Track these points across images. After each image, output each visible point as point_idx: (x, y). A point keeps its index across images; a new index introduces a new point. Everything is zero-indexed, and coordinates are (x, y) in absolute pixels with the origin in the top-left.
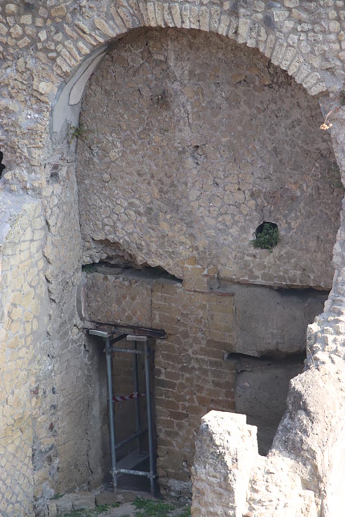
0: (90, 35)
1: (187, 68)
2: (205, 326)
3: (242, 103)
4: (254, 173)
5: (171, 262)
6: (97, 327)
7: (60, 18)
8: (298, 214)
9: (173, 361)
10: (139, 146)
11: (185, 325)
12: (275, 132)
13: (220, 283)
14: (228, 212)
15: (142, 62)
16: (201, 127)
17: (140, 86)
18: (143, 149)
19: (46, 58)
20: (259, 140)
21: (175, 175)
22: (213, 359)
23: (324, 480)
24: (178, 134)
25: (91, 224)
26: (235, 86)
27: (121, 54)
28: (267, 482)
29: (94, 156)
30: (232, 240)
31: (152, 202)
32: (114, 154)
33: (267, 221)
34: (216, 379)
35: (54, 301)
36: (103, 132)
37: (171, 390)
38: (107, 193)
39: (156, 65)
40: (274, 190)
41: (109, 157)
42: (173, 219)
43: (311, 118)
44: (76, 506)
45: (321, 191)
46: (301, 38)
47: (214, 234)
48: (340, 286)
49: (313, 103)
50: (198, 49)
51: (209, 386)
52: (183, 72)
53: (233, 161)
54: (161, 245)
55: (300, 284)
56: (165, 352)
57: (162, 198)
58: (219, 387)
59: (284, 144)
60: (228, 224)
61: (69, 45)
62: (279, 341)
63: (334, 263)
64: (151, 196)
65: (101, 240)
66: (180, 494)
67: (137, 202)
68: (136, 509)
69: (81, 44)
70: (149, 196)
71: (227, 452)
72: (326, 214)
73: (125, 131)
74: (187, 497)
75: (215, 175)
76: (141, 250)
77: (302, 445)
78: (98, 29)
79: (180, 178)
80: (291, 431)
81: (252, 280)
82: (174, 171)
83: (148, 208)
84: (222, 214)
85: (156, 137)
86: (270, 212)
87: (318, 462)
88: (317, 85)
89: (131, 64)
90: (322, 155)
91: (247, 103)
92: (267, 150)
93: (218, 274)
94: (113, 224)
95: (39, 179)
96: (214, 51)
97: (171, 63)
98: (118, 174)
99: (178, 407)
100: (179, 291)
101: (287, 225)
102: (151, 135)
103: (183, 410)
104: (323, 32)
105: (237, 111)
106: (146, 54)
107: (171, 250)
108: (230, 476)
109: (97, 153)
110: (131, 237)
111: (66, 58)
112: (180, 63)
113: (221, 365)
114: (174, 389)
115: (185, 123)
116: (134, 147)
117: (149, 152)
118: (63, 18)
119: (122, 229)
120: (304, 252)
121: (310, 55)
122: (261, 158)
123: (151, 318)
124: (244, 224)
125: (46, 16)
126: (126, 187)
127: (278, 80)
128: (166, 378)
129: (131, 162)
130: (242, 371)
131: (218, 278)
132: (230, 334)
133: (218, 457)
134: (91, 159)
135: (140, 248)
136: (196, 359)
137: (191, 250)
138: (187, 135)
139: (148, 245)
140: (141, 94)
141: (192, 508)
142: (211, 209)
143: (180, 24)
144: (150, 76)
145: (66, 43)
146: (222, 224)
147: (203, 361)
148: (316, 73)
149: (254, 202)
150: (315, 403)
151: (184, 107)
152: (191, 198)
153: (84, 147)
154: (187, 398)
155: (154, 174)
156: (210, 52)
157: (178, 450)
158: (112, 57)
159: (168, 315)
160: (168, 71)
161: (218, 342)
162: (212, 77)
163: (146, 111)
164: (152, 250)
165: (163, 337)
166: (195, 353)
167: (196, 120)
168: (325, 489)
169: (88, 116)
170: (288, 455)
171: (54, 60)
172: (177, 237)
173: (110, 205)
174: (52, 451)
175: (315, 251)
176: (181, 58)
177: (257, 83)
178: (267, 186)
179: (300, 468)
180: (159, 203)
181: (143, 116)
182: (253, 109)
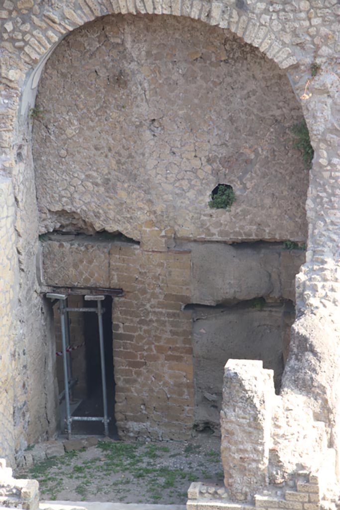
0: (60, 24)
1: (144, 49)
2: (162, 282)
3: (198, 78)
4: (211, 141)
5: (129, 227)
6: (54, 291)
7: (26, 10)
8: (254, 175)
9: (131, 316)
10: (97, 123)
11: (143, 283)
12: (231, 102)
13: (176, 243)
14: (185, 178)
15: (98, 46)
16: (158, 102)
17: (97, 68)
18: (101, 125)
19: (12, 47)
20: (215, 111)
21: (132, 147)
22: (171, 311)
23: (334, 411)
24: (135, 109)
25: (48, 197)
26: (192, 63)
27: (77, 39)
28: (287, 418)
29: (50, 134)
30: (188, 202)
31: (109, 173)
32: (71, 131)
33: (222, 183)
34: (174, 329)
35: (23, 270)
36: (60, 112)
37: (129, 342)
38: (64, 168)
39: (113, 48)
40: (230, 155)
41: (66, 134)
42: (131, 187)
43: (266, 88)
44: (49, 454)
45: (276, 153)
46: (273, 18)
47: (171, 198)
48: (318, 238)
49: (269, 74)
50: (155, 31)
51: (168, 335)
52: (140, 53)
53: (189, 131)
54: (119, 212)
55: (255, 238)
56: (124, 309)
57: (120, 169)
58: (177, 335)
59: (239, 113)
60: (185, 188)
61: (38, 35)
62: (237, 290)
63: (308, 218)
64: (109, 167)
65: (58, 211)
66: (139, 434)
67: (95, 174)
68: (102, 452)
69: (50, 33)
70: (106, 168)
71: (255, 395)
72: (281, 173)
73: (82, 110)
74: (145, 436)
75: (172, 145)
76: (99, 218)
77: (312, 382)
78: (68, 18)
79: (138, 150)
80: (300, 371)
81: (209, 237)
82: (132, 143)
83: (106, 179)
84: (179, 180)
85: (114, 114)
86: (225, 175)
87: (328, 396)
88: (288, 59)
89: (88, 48)
90: (276, 121)
91: (203, 78)
92: (223, 120)
93: (175, 234)
94: (70, 196)
95: (9, 159)
96: (171, 32)
97: (128, 45)
98: (76, 150)
99: (136, 357)
100: (137, 252)
101: (241, 186)
102: (108, 112)
103: (141, 359)
104: (294, 11)
105: (193, 86)
106: (103, 39)
107: (129, 216)
108: (260, 416)
109: (53, 131)
110: (88, 206)
111: (35, 47)
112: (137, 45)
113: (178, 315)
114: (132, 341)
115: (142, 100)
116: (91, 124)
117: (107, 128)
118: (30, 10)
119: (80, 199)
120: (260, 208)
121: (281, 32)
122: (217, 127)
123: (110, 278)
124: (200, 187)
125: (11, 8)
126: (84, 161)
127: (234, 55)
128: (124, 331)
129: (89, 138)
130: (197, 320)
131: (174, 238)
132: (188, 287)
133: (246, 401)
134: (47, 138)
135: (97, 215)
136: (154, 312)
137: (148, 214)
138: (144, 110)
139: (105, 213)
140: (97, 75)
141: (221, 447)
142: (168, 176)
143: (152, 10)
144: (106, 58)
145: (35, 33)
146: (179, 189)
147: (161, 313)
148: (287, 49)
149: (209, 167)
150: (321, 344)
151: (141, 85)
152: (148, 167)
153: (41, 126)
154: (145, 348)
155: (112, 148)
156: (167, 33)
157: (136, 395)
158: (69, 42)
159: (125, 274)
160: (125, 53)
161: (176, 295)
162: (169, 56)
163: (103, 90)
164: (111, 217)
165: (121, 295)
166: (152, 307)
167: (153, 96)
168: (335, 419)
169: (45, 98)
170: (299, 392)
171: (21, 49)
172: (135, 203)
173: (68, 178)
174: (25, 407)
175: (270, 208)
176: (138, 40)
177: (213, 59)
178: (223, 152)
179: (312, 403)
180: (117, 173)
181: (100, 95)
182: (209, 83)
